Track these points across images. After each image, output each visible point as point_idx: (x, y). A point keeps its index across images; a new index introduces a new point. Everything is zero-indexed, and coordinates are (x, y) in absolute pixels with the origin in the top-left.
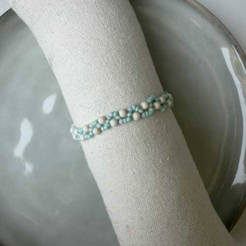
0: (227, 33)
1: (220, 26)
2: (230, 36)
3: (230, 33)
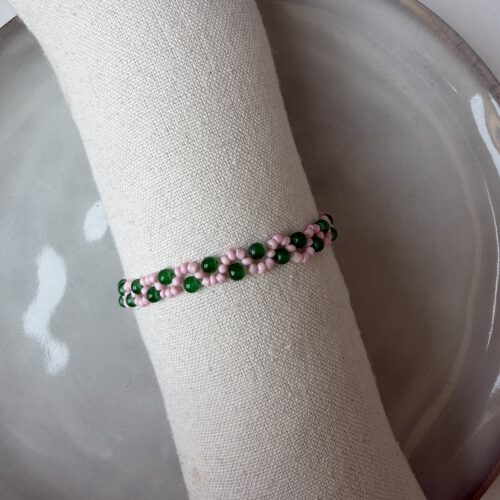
1: (458, 46)
3: (480, 60)
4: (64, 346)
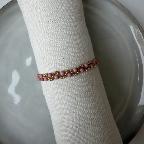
0: (133, 18)
1: (129, 14)
2: (135, 20)
4: (19, 96)
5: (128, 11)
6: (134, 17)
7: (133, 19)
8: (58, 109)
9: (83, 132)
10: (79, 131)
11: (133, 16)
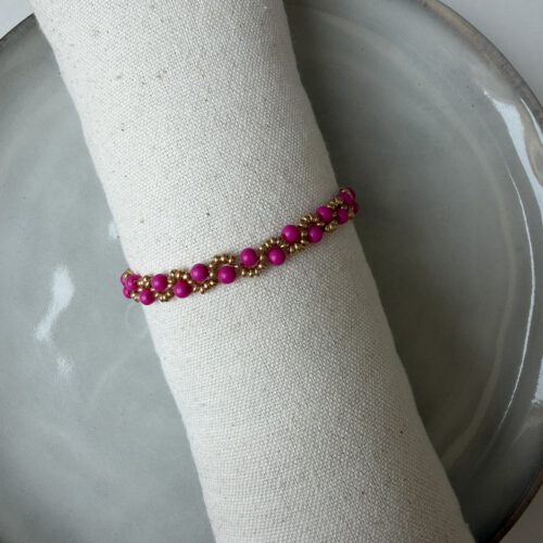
0: (518, 81)
5: (502, 55)
6: (521, 78)
7: (518, 88)
8: (204, 405)
9: (302, 489)
10: (283, 484)
11: (517, 75)
